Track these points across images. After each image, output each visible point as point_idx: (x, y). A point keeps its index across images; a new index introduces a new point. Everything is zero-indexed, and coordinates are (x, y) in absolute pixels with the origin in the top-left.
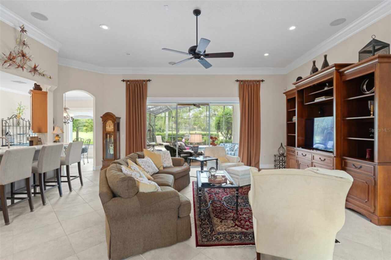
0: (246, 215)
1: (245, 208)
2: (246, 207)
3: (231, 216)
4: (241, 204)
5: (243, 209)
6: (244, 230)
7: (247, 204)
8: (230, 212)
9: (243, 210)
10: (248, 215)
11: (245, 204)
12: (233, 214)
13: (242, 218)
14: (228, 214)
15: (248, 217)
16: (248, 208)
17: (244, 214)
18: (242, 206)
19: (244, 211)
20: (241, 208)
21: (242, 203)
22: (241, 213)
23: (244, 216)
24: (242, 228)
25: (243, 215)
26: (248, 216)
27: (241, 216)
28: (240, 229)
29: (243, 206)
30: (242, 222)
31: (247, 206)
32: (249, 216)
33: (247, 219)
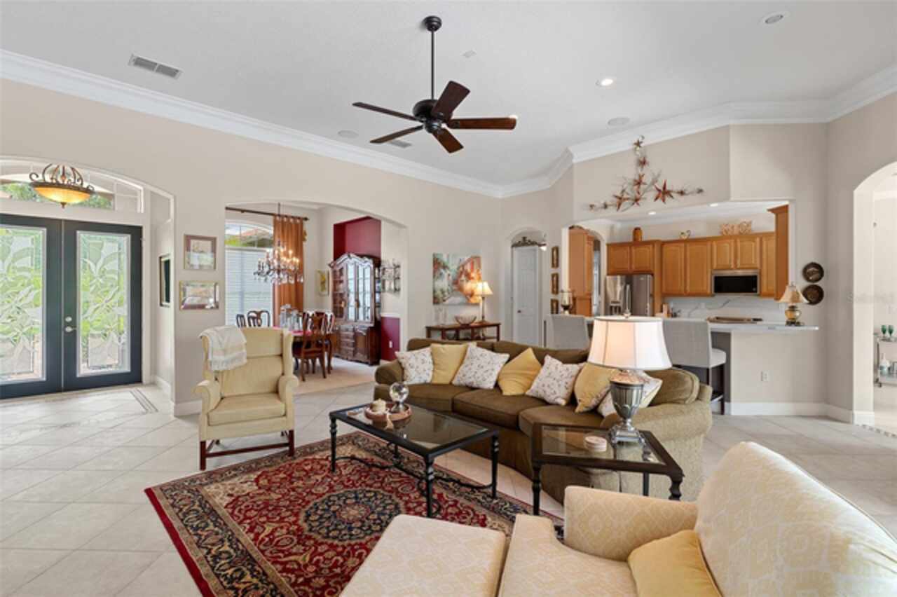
0: (317, 480)
1: (324, 494)
2: (325, 497)
3: (345, 469)
4: (341, 503)
5: (328, 492)
6: (311, 457)
7: (326, 507)
8: (350, 474)
9: (327, 488)
10: (312, 482)
11: (329, 506)
12: (343, 473)
13: (322, 471)
14: (353, 471)
15: (310, 477)
16: (317, 498)
17: (320, 480)
18: (336, 499)
19: (324, 486)
20: (334, 491)
21: (340, 505)
22: (329, 480)
23: (319, 478)
24: (315, 459)
25: (323, 478)
26: (313, 480)
27: (325, 474)
28: (317, 457)
29: (332, 499)
30: (319, 467)
31: (323, 502)
32: (309, 481)
33: (311, 474)
